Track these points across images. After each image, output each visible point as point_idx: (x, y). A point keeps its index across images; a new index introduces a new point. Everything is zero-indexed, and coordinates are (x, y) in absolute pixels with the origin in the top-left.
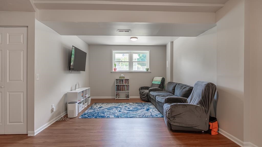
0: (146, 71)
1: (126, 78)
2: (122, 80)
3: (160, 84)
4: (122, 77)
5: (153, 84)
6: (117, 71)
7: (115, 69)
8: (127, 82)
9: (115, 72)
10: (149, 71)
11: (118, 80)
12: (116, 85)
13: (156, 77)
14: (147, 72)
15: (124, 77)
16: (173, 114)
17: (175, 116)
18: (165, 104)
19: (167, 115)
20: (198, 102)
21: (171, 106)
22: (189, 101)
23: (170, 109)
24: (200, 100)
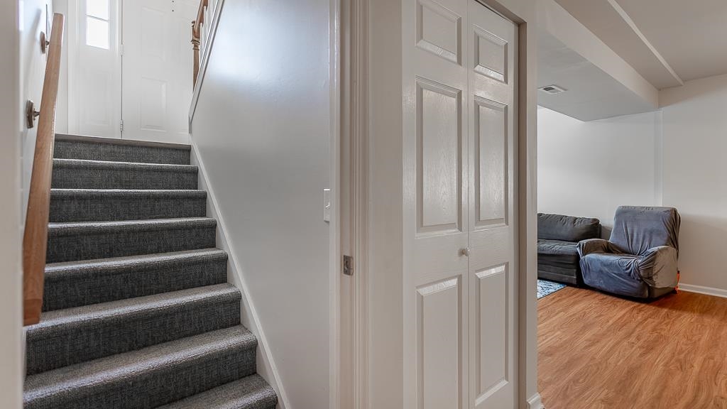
16: (657, 268)
17: (659, 271)
18: (584, 254)
19: (642, 273)
20: (664, 242)
21: (655, 254)
22: (623, 244)
23: (653, 260)
24: (666, 238)
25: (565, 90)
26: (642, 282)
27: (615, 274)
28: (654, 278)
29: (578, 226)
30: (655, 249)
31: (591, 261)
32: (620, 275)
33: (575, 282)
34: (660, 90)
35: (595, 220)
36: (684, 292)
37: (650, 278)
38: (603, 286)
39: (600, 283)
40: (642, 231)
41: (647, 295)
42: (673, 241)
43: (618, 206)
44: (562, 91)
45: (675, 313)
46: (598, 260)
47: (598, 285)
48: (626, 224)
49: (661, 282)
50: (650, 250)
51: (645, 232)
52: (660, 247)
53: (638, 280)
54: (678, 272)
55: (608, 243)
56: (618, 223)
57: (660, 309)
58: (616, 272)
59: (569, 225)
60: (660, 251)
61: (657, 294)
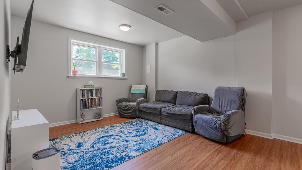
0: (121, 77)
1: (96, 87)
2: (91, 91)
3: (144, 93)
4: (91, 85)
5: (132, 94)
6: (77, 75)
7: (75, 72)
8: (98, 94)
9: (75, 78)
10: (126, 77)
11: (84, 90)
12: (82, 100)
13: (134, 85)
14: (123, 77)
15: (94, 85)
16: (231, 124)
17: (232, 126)
18: (195, 115)
19: (222, 128)
20: (237, 107)
21: (229, 115)
22: (217, 108)
23: (228, 120)
24: (238, 105)
25: (174, 11)
26: (222, 133)
27: (209, 127)
28: (229, 130)
29: (198, 97)
30: (230, 112)
31: (198, 118)
32: (211, 128)
33: (191, 131)
34: (237, 22)
35: (205, 94)
36: (249, 135)
37: (227, 131)
38: (203, 134)
39: (201, 132)
40: (227, 101)
41: (225, 141)
42: (242, 106)
43: (216, 87)
44: (172, 12)
45: (240, 153)
46: (201, 118)
47: (201, 133)
48: (219, 97)
49: (233, 132)
50: (227, 113)
51: (228, 101)
52: (233, 111)
53: (220, 131)
54: (245, 124)
55: (210, 107)
56: (216, 96)
57: (232, 150)
58: (209, 126)
59: (193, 97)
60: (233, 113)
61: (230, 140)
